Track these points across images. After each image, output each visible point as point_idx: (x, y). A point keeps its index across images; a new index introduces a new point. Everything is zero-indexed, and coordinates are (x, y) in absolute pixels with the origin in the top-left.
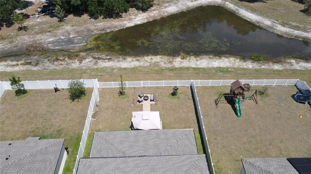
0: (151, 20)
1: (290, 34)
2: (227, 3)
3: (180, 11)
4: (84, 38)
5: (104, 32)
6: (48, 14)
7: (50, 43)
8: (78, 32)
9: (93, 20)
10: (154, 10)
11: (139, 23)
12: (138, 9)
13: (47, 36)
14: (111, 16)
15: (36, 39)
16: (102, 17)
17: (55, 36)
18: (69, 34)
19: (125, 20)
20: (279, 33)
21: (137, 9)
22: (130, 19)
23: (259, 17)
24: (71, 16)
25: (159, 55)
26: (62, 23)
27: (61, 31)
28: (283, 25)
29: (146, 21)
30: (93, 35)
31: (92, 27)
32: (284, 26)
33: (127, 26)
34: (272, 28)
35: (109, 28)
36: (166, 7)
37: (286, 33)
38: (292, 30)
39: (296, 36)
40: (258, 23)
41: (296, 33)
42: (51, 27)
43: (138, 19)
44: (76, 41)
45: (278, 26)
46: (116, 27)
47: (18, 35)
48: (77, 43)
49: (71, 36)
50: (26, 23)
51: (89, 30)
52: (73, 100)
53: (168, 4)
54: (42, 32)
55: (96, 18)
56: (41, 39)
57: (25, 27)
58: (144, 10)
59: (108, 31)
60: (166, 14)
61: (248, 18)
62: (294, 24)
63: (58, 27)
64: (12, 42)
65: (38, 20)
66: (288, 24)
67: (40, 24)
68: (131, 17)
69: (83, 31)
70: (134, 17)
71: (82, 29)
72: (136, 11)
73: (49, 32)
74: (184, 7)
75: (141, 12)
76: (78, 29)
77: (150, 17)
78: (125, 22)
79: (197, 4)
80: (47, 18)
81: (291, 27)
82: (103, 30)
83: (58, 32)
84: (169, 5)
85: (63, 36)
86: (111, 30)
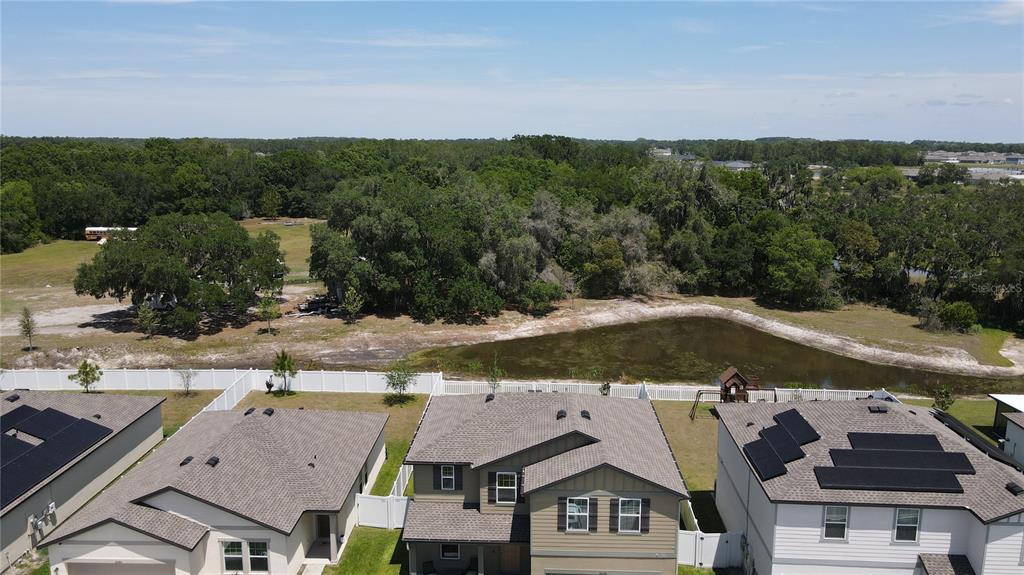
0: (553, 332)
1: (883, 359)
2: (735, 311)
3: (623, 322)
4: (399, 352)
5: (445, 345)
6: (322, 313)
7: (324, 356)
8: (387, 343)
9: (420, 325)
10: (562, 316)
11: (525, 335)
12: (524, 311)
13: (319, 345)
14: (461, 320)
15: (294, 349)
16: (442, 320)
17: (336, 347)
18: (367, 345)
19: (494, 329)
20: (858, 357)
21: (521, 313)
22: (507, 329)
23: (812, 332)
24: (372, 318)
25: (571, 378)
26: (352, 327)
27: (349, 339)
28: (868, 343)
29: (541, 333)
30: (419, 349)
31: (417, 337)
32: (870, 346)
33: (496, 339)
34: (843, 349)
35: (455, 340)
36: (589, 313)
37: (874, 357)
38: (887, 352)
39: (897, 362)
40: (809, 341)
41: (898, 356)
42: (328, 331)
43: (522, 328)
44: (382, 355)
45: (857, 345)
46: (474, 338)
47: (256, 341)
48: (385, 358)
49: (371, 349)
50: (274, 324)
51: (410, 341)
52: (391, 405)
53: (593, 309)
54: (309, 338)
55: (428, 322)
56: (305, 351)
57: (273, 330)
58: (538, 314)
59: (455, 344)
60: (589, 324)
61: (787, 335)
62: (892, 341)
63: (342, 332)
64: (244, 352)
65: (301, 321)
66: (878, 343)
67: (304, 326)
68: (506, 325)
69: (397, 341)
70: (514, 325)
71: (395, 338)
72: (520, 316)
73: (323, 339)
74: (632, 315)
75: (530, 317)
76: (387, 337)
77: (552, 326)
78: (494, 333)
79: (665, 312)
80: (321, 319)
81: (886, 346)
82: (443, 342)
83: (342, 340)
84: (598, 311)
85: (354, 348)
86: (460, 343)
